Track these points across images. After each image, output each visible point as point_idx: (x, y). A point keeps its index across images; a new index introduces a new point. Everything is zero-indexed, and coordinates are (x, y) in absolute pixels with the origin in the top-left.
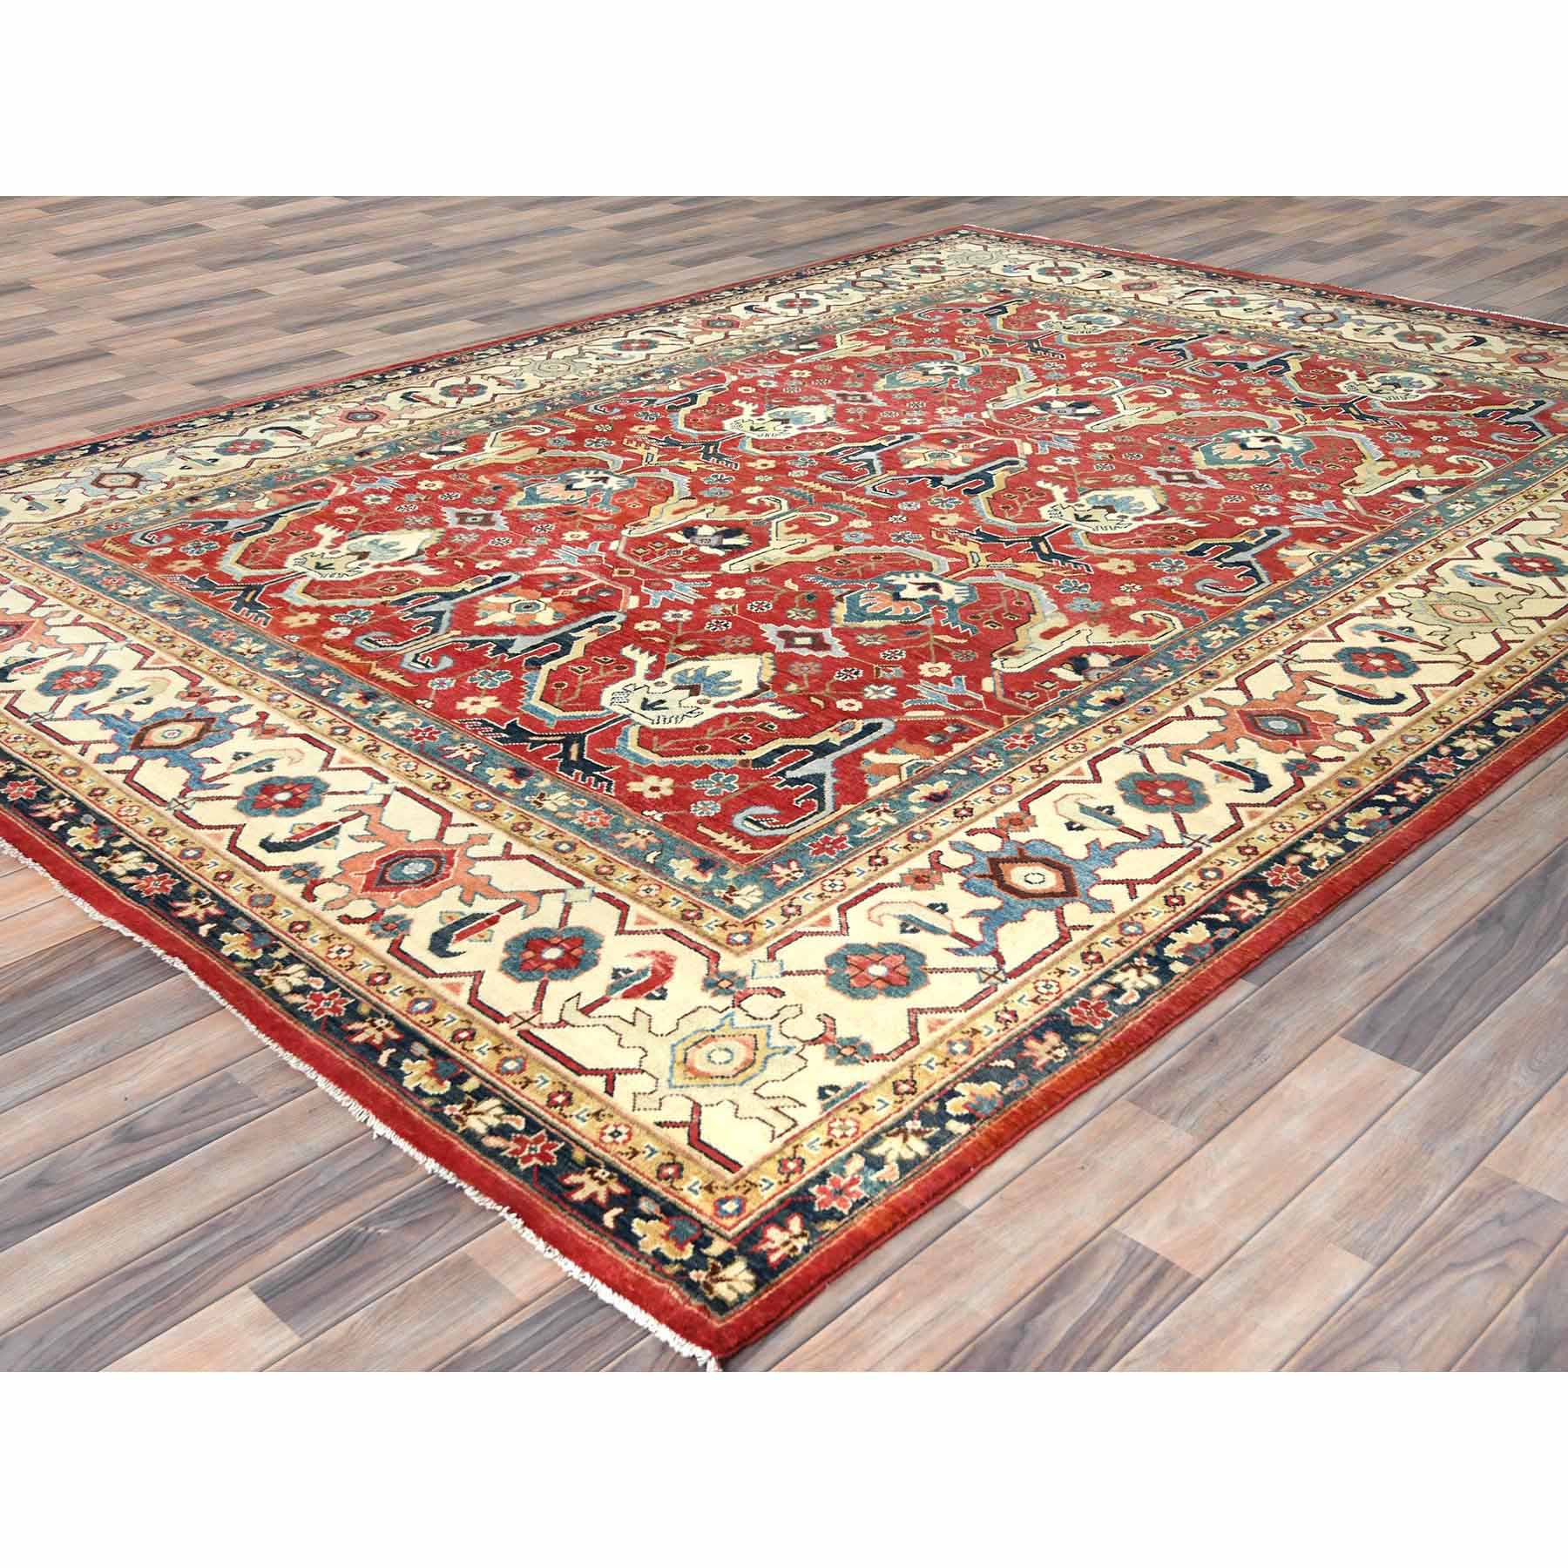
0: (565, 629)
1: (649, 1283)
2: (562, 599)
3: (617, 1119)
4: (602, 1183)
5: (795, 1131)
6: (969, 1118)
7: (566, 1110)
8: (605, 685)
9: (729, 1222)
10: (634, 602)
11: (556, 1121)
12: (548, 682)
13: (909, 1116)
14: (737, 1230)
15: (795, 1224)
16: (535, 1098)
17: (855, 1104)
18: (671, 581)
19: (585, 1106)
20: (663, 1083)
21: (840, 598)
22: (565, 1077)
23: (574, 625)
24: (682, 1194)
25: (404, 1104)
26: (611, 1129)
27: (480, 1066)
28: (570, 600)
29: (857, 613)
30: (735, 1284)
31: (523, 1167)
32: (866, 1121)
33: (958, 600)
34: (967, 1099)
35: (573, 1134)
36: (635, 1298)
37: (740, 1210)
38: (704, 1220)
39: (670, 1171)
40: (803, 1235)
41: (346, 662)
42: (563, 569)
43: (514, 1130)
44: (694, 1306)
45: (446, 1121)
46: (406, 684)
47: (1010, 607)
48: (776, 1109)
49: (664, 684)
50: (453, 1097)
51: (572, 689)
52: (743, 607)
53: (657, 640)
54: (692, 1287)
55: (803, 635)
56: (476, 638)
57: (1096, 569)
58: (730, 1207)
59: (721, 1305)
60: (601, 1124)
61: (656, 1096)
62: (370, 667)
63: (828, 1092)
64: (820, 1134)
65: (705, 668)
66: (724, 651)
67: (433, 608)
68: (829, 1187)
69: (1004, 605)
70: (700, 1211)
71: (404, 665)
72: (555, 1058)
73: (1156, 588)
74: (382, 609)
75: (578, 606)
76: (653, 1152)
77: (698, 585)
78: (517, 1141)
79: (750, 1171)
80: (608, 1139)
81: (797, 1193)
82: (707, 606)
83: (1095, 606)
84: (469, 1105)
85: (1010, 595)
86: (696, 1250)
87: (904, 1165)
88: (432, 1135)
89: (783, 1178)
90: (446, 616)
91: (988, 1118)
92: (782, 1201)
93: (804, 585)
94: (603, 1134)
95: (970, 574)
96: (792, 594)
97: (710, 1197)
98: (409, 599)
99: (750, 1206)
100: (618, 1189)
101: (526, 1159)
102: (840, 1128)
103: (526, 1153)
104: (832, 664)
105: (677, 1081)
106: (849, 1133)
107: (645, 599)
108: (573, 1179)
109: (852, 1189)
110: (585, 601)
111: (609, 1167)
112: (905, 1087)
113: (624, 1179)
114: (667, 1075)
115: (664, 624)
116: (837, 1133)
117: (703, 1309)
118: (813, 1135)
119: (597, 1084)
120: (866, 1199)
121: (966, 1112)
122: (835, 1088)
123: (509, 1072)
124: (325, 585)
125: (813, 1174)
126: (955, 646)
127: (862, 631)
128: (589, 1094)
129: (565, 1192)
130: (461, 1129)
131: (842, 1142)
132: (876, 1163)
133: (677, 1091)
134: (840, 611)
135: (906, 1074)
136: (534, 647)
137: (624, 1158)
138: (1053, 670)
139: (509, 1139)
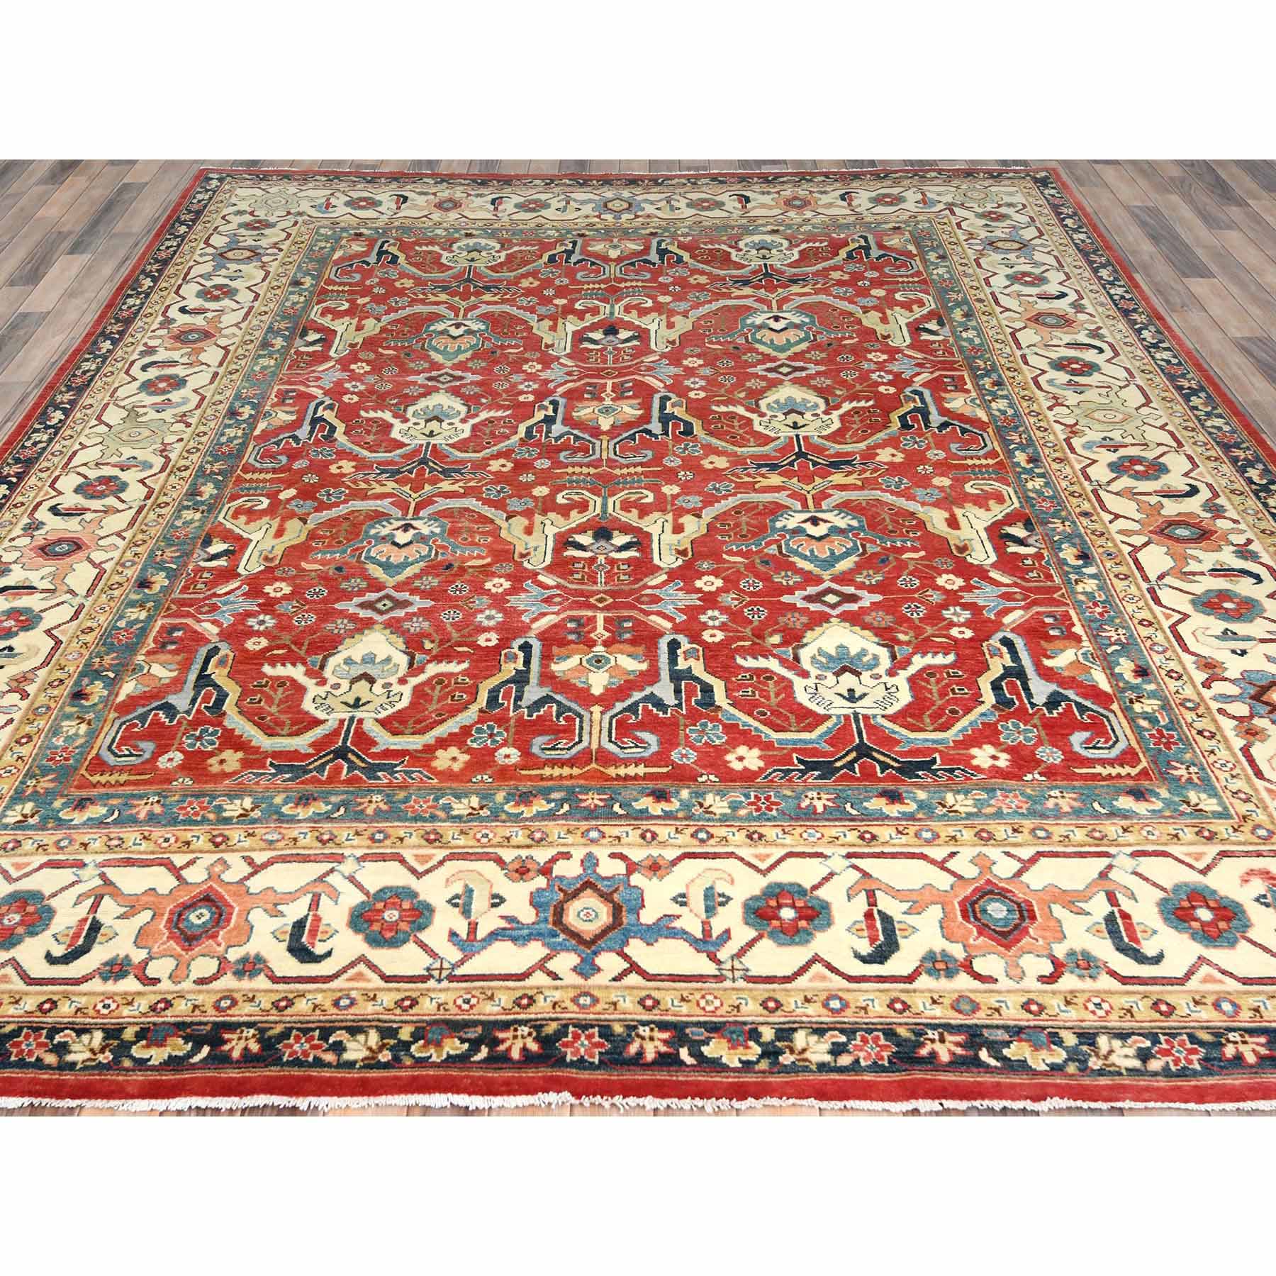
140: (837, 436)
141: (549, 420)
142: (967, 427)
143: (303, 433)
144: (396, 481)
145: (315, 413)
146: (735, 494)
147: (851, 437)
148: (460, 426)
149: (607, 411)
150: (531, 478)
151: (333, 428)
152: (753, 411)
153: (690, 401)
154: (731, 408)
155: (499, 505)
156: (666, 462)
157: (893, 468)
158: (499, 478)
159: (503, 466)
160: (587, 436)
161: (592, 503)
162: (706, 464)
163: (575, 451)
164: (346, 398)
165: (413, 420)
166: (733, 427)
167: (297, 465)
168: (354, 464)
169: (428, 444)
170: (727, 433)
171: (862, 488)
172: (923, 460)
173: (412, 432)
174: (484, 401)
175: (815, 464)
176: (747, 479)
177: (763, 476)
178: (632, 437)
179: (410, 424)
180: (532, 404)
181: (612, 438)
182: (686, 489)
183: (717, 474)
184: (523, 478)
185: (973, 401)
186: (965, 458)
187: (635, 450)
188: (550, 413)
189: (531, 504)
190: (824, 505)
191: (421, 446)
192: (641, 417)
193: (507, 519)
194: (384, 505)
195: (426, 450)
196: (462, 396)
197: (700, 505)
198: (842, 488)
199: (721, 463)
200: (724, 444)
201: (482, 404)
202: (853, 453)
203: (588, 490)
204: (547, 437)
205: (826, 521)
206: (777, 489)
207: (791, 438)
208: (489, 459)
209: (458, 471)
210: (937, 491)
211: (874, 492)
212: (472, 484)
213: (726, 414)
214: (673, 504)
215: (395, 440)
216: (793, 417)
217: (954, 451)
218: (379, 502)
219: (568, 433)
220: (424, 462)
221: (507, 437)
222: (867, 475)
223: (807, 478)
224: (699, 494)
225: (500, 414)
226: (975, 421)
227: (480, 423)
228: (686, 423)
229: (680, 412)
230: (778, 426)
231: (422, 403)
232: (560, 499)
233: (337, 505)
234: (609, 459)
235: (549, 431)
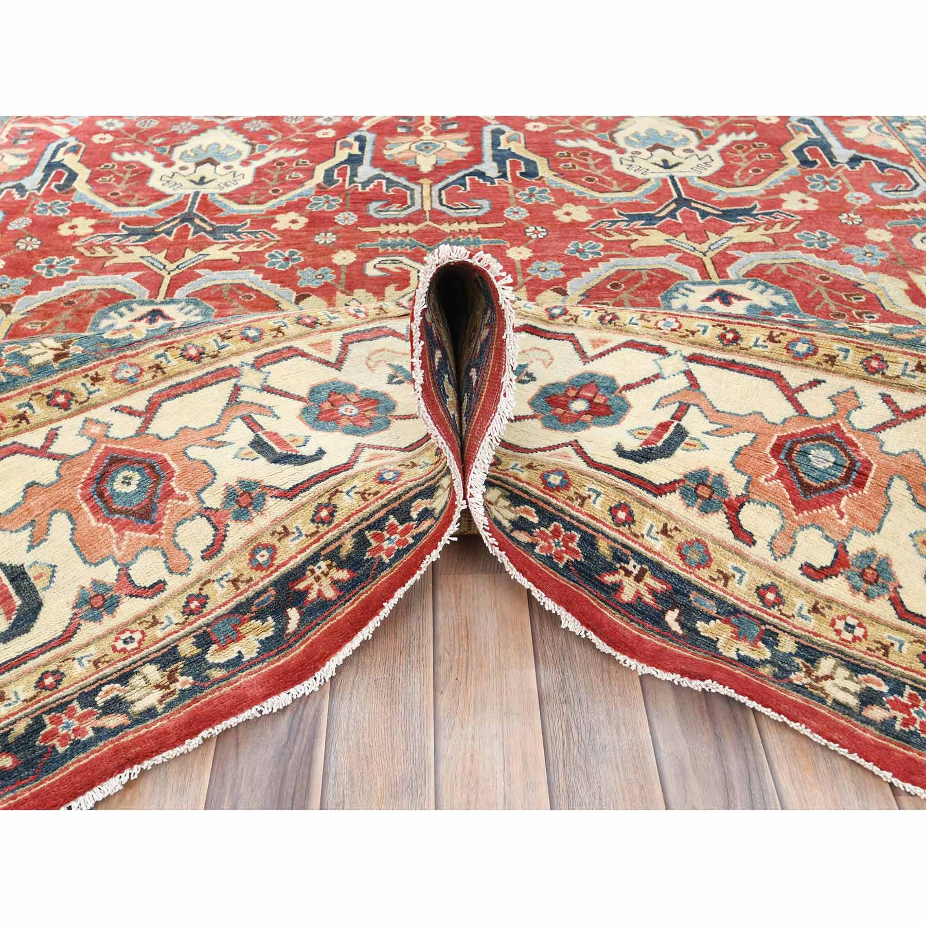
140: (724, 176)
141: (354, 161)
142: (884, 160)
143: (31, 182)
144: (148, 247)
145: (53, 156)
146: (606, 259)
147: (741, 178)
148: (240, 169)
149: (426, 147)
150: (331, 238)
151: (73, 176)
152: (608, 146)
153: (528, 134)
154: (581, 143)
155: (286, 278)
156: (508, 213)
157: (809, 220)
158: (290, 239)
159: (294, 222)
160: (402, 180)
161: (413, 275)
162: (560, 215)
163: (390, 201)
164: (96, 139)
165: (179, 163)
166: (587, 166)
167: (14, 225)
168: (93, 222)
169: (197, 194)
170: (581, 174)
171: (775, 247)
172: (846, 208)
173: (178, 179)
174: (272, 138)
175: (704, 214)
176: (618, 237)
177: (638, 231)
178: (461, 181)
179: (175, 168)
180: (333, 141)
181: (436, 183)
182: (540, 251)
183: (575, 229)
184: (320, 239)
185: (878, 128)
186: (897, 202)
187: (465, 198)
188: (356, 151)
189: (330, 277)
190: (731, 271)
191: (187, 196)
192: (470, 155)
193: (298, 300)
194: (125, 282)
195: (193, 203)
196: (246, 133)
197: (562, 275)
198: (749, 247)
199: (581, 214)
200: (578, 188)
201: (269, 142)
202: (750, 200)
203: (408, 256)
204: (351, 182)
205: (740, 298)
206: (662, 250)
207: (665, 181)
208: (275, 213)
209: (233, 231)
210: (877, 250)
211: (791, 253)
212: (251, 248)
213: (575, 150)
214: (525, 275)
215: (153, 190)
216: (660, 154)
217: (880, 192)
218: (119, 277)
219: (379, 177)
220: (189, 218)
221: (300, 183)
222: (777, 229)
223: (699, 235)
224: (558, 257)
225: (292, 153)
226: (890, 154)
227: (266, 166)
228: (528, 162)
229: (518, 148)
230: (645, 165)
231: (194, 142)
232: (371, 270)
233: (58, 281)
234: (433, 211)
235: (354, 174)
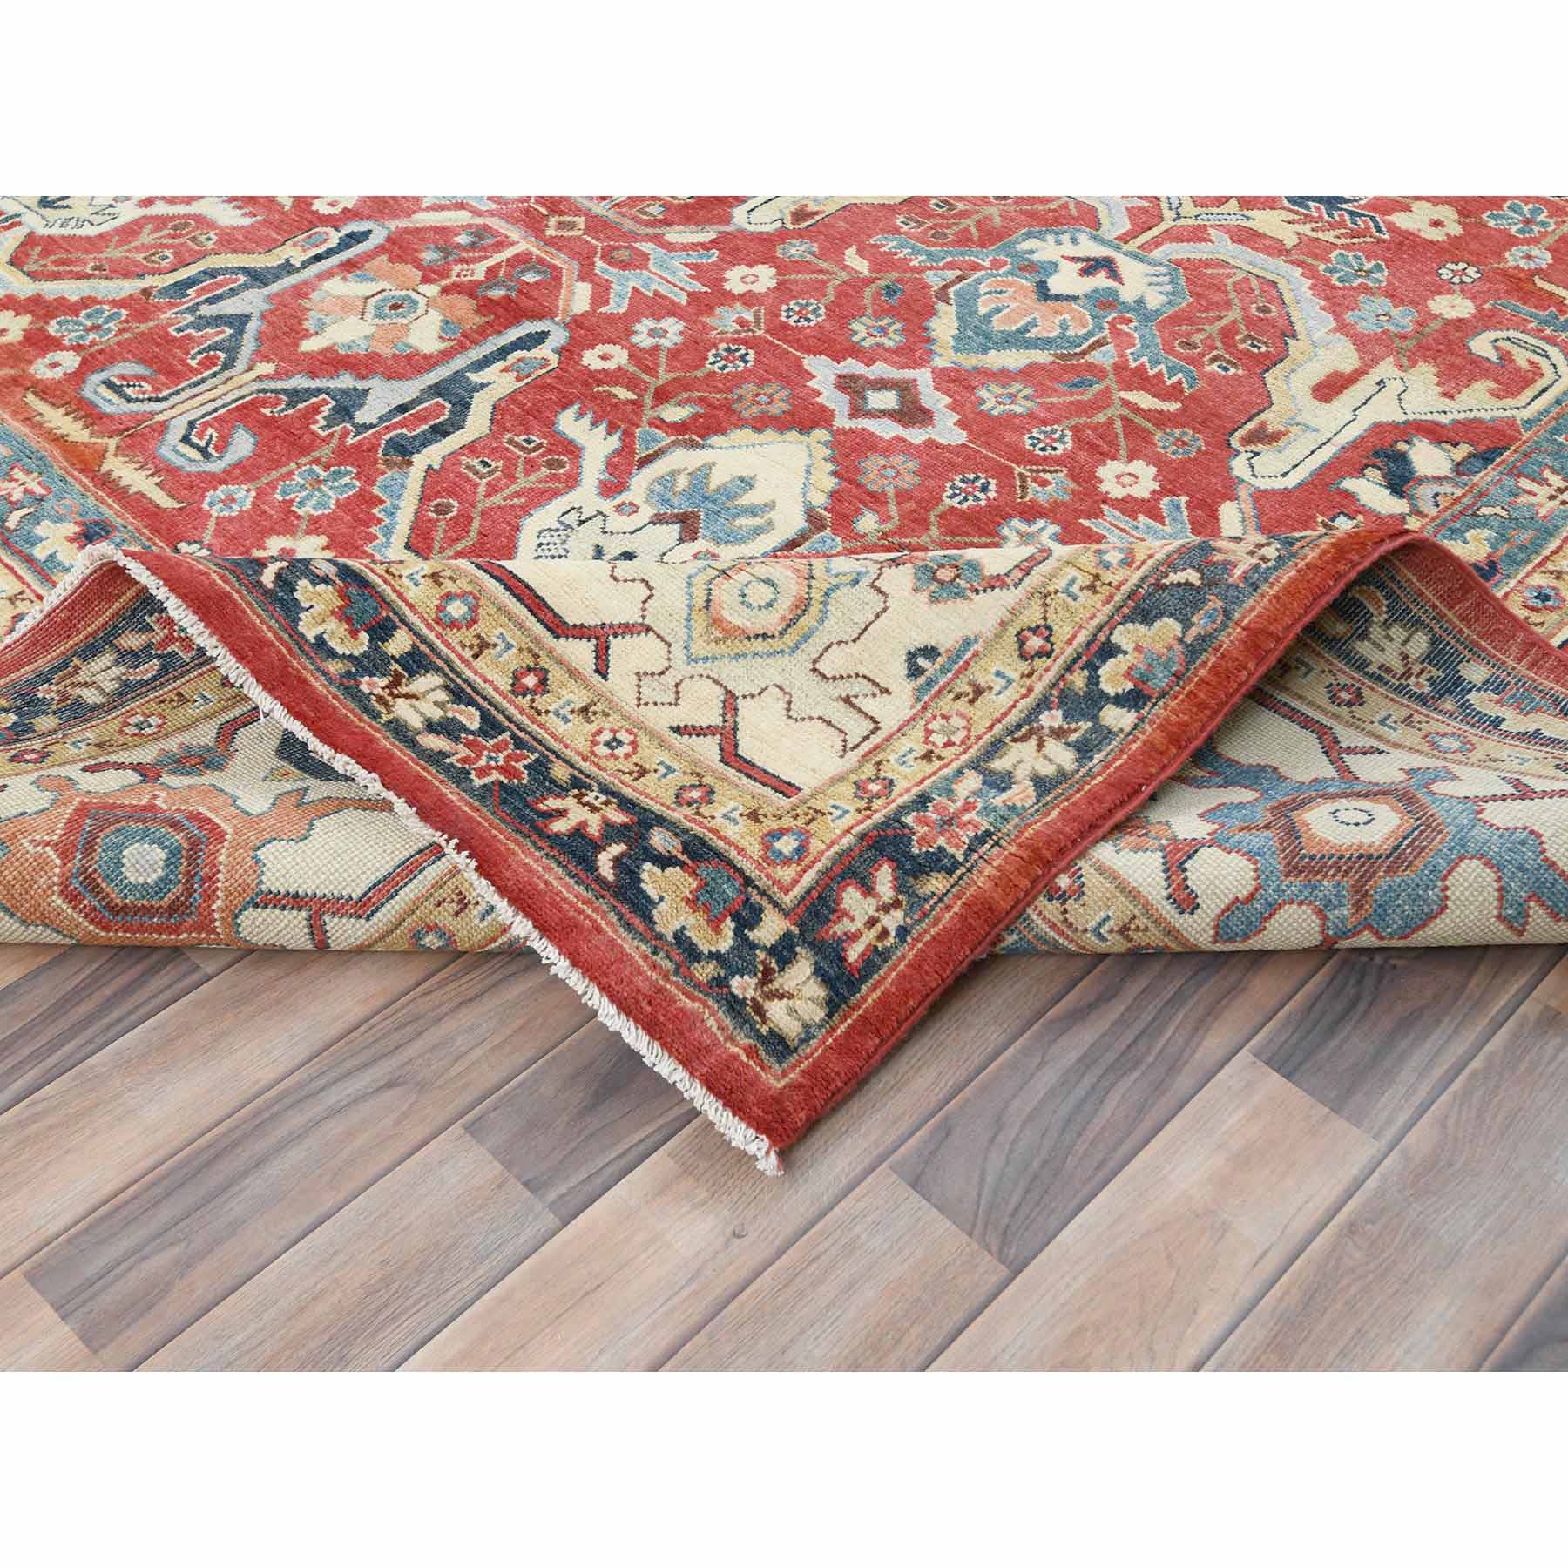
0: (459, 363)
1: (672, 1000)
2: (456, 288)
3: (614, 720)
4: (594, 809)
5: (876, 739)
6: (1133, 699)
7: (541, 702)
8: (526, 510)
9: (786, 874)
10: (579, 298)
11: (525, 720)
12: (424, 498)
13: (1043, 704)
14: (797, 891)
15: (884, 878)
16: (493, 674)
17: (962, 686)
18: (646, 247)
19: (569, 695)
20: (678, 652)
21: (943, 295)
22: (536, 640)
23: (476, 354)
24: (713, 824)
25: (303, 666)
26: (607, 736)
27: (411, 606)
28: (470, 290)
29: (978, 334)
30: (798, 1004)
31: (478, 782)
32: (982, 714)
33: (1154, 301)
34: (1130, 658)
35: (551, 741)
36: (652, 1028)
37: (801, 850)
38: (748, 867)
39: (696, 794)
40: (897, 904)
41: (59, 440)
42: (463, 217)
43: (464, 728)
44: (737, 1046)
45: (362, 701)
46: (166, 502)
47: (1248, 320)
48: (847, 700)
49: (634, 508)
50: (373, 662)
51: (464, 521)
52: (773, 314)
53: (623, 393)
54: (734, 1006)
55: (882, 385)
56: (300, 382)
57: (1392, 228)
58: (786, 845)
59: (778, 1045)
60: (593, 727)
61: (670, 679)
62: (102, 455)
63: (921, 661)
64: (913, 742)
65: (709, 466)
66: (741, 424)
67: (229, 307)
68: (932, 815)
69: (1234, 314)
70: (741, 851)
71: (165, 452)
72: (520, 599)
73: (1504, 273)
74: (139, 307)
75: (486, 306)
76: (669, 770)
77: (694, 257)
78: (468, 745)
79: (812, 796)
80: (603, 751)
81: (885, 824)
82: (710, 309)
83: (1403, 318)
84: (396, 682)
85: (1243, 288)
86: (738, 933)
87: (1042, 785)
88: (343, 723)
89: (863, 804)
90: (253, 326)
91: (1163, 694)
92: (863, 837)
93: (883, 262)
94: (594, 743)
95: (1168, 236)
96: (857, 284)
97: (755, 827)
98: (190, 283)
99: (815, 845)
100: (618, 818)
101: (482, 772)
102: (942, 731)
103: (483, 763)
104: (936, 461)
105: (700, 649)
106: (956, 739)
107: (601, 293)
108: (552, 803)
109: (966, 817)
110: (497, 293)
111: (605, 790)
112: (1035, 643)
113: (626, 804)
114: (682, 633)
115: (635, 354)
116: (938, 739)
117: (751, 1052)
118: (903, 745)
119: (581, 653)
120: (988, 834)
121: (1130, 686)
122: (931, 652)
123: (454, 624)
124: (50, 245)
125: (907, 798)
126: (1161, 420)
127: (989, 375)
128: (573, 673)
129: (540, 822)
130: (385, 718)
131: (948, 753)
132: (1002, 782)
133: (700, 668)
134: (944, 325)
135: (1033, 616)
136: (402, 408)
137: (627, 778)
138: (1349, 484)
139: (457, 740)
